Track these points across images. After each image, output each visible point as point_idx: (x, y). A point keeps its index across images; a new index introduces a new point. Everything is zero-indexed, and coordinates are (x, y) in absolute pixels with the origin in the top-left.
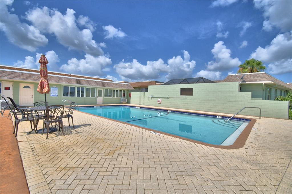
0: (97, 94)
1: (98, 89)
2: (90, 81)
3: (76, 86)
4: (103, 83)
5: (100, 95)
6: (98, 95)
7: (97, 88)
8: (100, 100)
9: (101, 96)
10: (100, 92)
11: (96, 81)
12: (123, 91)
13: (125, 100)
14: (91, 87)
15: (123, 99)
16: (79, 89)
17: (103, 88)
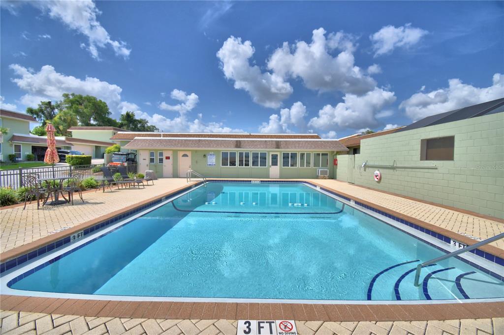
0: (269, 160)
1: (271, 154)
2: (256, 141)
3: (237, 151)
4: (277, 142)
5: (275, 163)
6: (271, 164)
7: (269, 152)
8: (275, 171)
9: (277, 165)
10: (275, 158)
11: (266, 141)
12: (322, 154)
13: (323, 173)
14: (260, 150)
15: (320, 170)
16: (241, 154)
17: (281, 152)
